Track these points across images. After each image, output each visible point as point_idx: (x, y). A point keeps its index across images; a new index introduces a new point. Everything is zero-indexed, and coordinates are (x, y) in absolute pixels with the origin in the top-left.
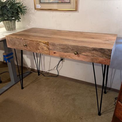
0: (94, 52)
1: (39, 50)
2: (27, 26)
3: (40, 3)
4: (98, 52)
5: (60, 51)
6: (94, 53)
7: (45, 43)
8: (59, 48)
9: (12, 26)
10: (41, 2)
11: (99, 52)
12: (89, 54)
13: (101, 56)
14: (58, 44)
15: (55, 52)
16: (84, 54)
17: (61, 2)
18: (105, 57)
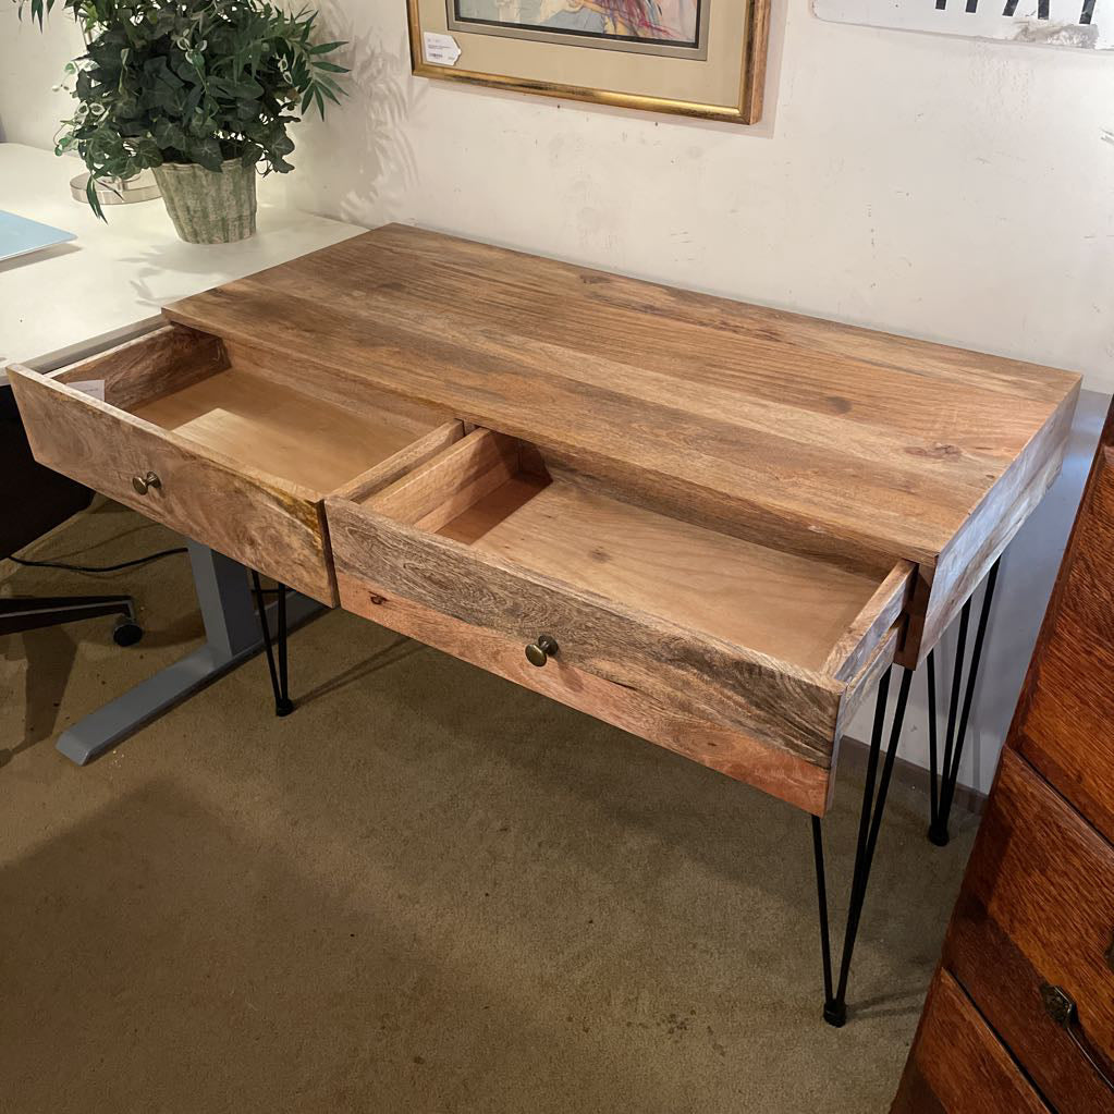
0: (691, 678)
1: (252, 543)
2: (352, 196)
3: (458, 18)
4: (725, 685)
5: (420, 599)
6: (687, 683)
7: (287, 501)
8: (410, 573)
9: (220, 205)
10: (464, 14)
11: (733, 688)
12: (652, 682)
13: (751, 724)
14: (395, 536)
15: (382, 593)
16: (606, 666)
17: (622, 31)
18: (779, 742)
